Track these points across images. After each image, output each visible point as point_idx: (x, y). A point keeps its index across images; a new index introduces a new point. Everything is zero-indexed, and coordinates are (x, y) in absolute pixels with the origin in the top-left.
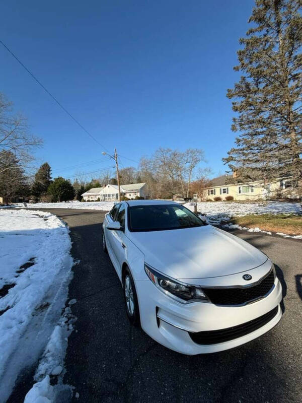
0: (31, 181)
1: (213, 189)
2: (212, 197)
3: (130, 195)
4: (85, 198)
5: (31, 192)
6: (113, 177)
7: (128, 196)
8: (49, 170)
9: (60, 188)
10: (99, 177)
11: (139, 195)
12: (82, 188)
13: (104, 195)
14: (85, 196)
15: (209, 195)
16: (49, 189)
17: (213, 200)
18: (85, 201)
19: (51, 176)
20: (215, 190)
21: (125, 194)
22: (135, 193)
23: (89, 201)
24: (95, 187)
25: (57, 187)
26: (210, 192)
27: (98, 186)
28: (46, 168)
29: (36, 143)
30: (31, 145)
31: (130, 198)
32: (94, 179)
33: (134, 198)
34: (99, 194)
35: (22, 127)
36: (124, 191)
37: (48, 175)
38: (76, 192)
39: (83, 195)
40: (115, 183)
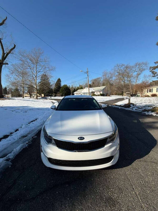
0: (53, 87)
1: (151, 89)
2: (149, 94)
3: (97, 93)
5: (53, 92)
6: (90, 83)
7: (96, 93)
8: (60, 82)
9: (65, 90)
10: (82, 83)
11: (101, 93)
12: (74, 89)
13: (84, 93)
15: (148, 92)
16: (60, 90)
17: (150, 96)
19: (61, 84)
20: (152, 89)
21: (94, 92)
22: (100, 91)
24: (80, 89)
25: (63, 89)
26: (149, 91)
27: (82, 88)
28: (59, 81)
29: (53, 69)
30: (51, 70)
31: (97, 94)
32: (81, 85)
33: (99, 94)
34: (81, 92)
35: (48, 62)
36: (94, 91)
37: (60, 84)
38: (72, 92)
39: (74, 93)
40: (90, 86)
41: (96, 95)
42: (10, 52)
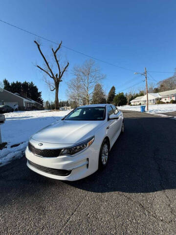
3: (166, 100)
4: (132, 104)
6: (156, 87)
7: (163, 100)
8: (115, 90)
9: (119, 99)
11: (174, 99)
12: (132, 97)
14: (132, 102)
18: (132, 105)
21: (161, 99)
23: (134, 105)
24: (139, 96)
27: (142, 95)
28: (113, 88)
31: (165, 101)
32: (141, 91)
33: (169, 101)
34: (140, 100)
36: (160, 97)
37: (114, 92)
38: (128, 100)
39: (131, 102)
40: (157, 91)
41: (164, 103)
42: (64, 70)
